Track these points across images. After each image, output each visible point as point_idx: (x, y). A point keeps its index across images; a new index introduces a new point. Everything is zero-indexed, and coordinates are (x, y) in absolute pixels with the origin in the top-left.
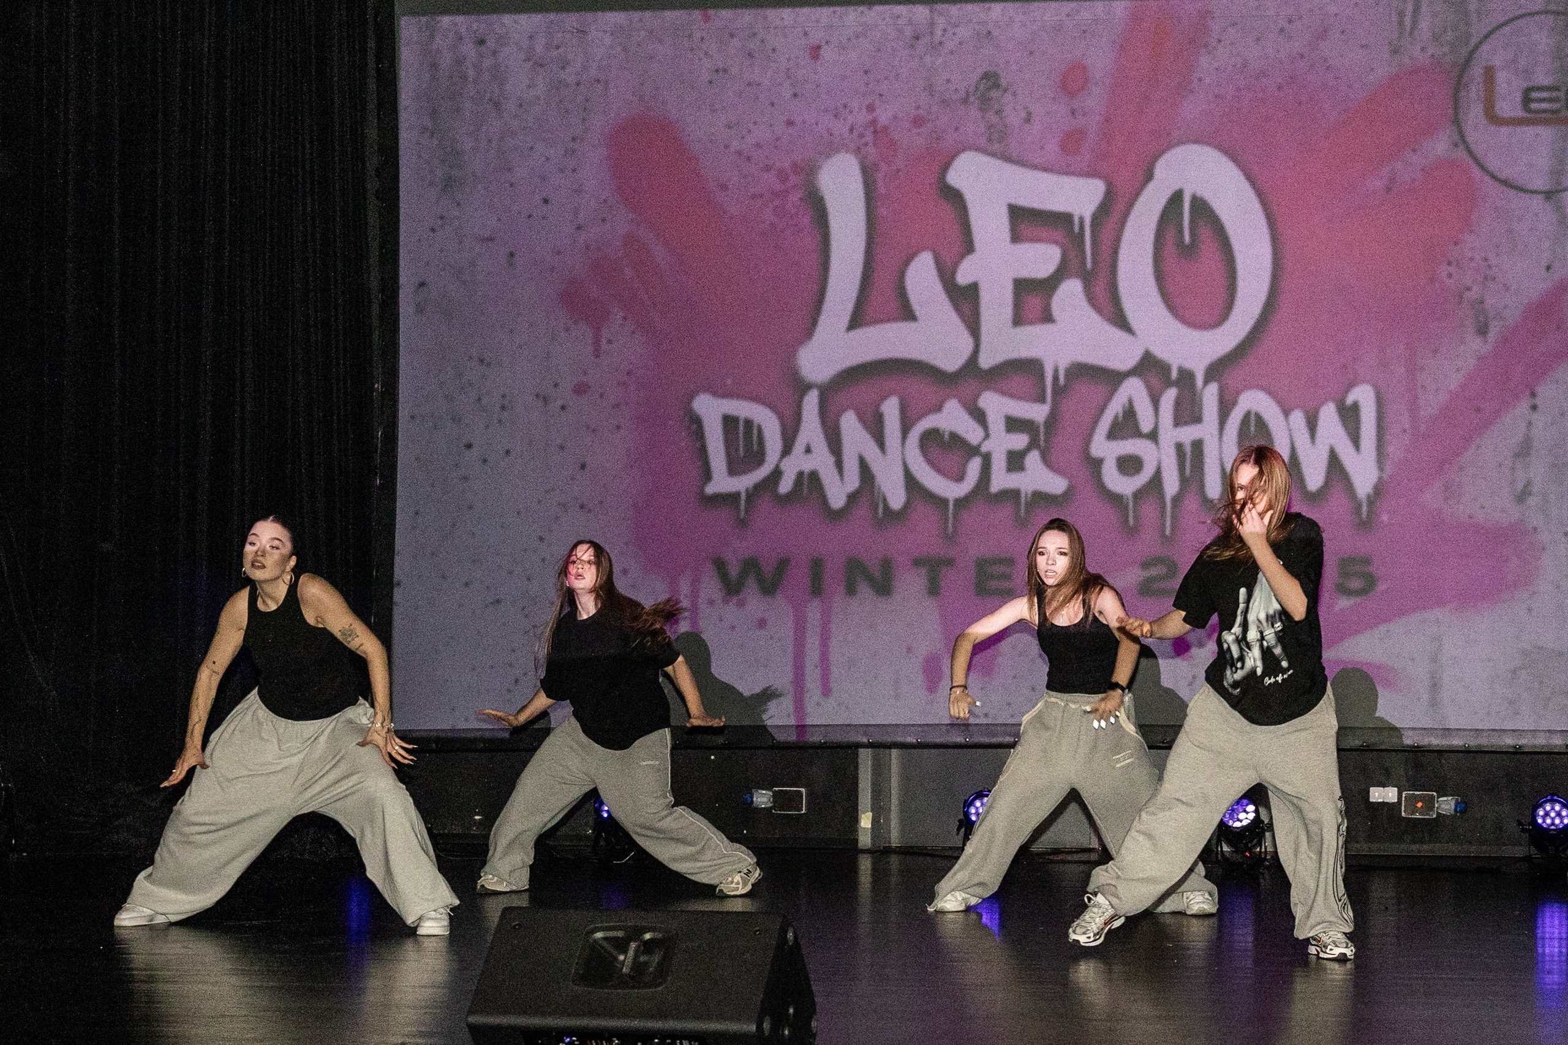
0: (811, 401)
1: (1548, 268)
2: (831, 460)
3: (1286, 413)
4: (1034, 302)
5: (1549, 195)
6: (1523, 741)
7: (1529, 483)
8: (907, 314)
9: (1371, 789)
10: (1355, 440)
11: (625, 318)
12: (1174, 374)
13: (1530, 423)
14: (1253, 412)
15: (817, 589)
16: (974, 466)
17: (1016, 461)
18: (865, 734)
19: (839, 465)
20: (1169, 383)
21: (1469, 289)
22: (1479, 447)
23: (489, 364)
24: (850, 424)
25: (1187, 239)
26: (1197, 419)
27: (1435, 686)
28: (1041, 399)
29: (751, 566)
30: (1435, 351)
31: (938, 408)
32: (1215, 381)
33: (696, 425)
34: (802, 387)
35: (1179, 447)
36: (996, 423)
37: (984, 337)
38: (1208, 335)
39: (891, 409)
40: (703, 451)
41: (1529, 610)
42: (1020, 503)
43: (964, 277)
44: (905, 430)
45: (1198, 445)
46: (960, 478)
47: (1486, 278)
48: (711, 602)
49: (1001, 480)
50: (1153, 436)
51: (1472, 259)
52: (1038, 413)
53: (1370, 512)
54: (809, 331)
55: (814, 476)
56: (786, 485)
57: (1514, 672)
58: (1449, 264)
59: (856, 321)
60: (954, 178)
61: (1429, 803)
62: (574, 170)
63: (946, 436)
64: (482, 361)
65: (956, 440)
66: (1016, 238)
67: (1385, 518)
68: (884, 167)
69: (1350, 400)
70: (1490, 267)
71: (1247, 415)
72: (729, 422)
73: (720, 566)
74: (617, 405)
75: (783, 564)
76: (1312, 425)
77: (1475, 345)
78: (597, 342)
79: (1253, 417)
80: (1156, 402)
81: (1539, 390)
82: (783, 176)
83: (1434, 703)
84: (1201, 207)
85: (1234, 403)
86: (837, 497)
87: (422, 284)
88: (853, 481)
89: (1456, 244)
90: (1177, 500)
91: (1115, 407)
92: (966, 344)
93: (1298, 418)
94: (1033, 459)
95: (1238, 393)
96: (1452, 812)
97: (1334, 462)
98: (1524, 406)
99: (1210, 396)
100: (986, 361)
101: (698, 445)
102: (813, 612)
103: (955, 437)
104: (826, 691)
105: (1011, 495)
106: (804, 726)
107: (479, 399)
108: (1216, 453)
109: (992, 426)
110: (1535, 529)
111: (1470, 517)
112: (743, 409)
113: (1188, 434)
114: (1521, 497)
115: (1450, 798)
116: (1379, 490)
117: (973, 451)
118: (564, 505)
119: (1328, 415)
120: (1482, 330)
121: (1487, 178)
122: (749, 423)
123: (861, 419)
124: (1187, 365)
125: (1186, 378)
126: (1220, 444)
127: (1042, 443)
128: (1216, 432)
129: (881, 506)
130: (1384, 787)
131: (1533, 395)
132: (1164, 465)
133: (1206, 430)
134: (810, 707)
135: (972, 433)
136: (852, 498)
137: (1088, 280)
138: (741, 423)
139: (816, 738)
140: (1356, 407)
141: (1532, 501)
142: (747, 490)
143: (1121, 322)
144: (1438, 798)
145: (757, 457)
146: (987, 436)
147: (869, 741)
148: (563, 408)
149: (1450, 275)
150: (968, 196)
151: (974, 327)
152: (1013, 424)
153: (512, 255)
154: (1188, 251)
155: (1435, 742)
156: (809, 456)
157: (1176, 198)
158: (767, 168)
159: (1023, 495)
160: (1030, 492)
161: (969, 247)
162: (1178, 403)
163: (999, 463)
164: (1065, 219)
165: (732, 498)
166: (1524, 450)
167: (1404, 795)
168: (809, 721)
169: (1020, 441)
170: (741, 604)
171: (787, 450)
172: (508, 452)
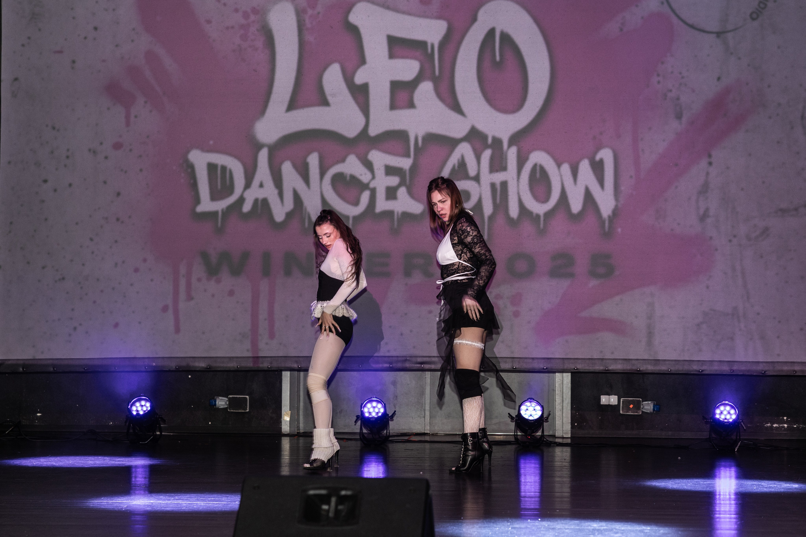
0: (263, 156)
1: (719, 79)
2: (276, 192)
3: (559, 165)
4: (402, 96)
5: (718, 34)
6: (704, 368)
7: (707, 210)
8: (325, 102)
9: (601, 396)
10: (601, 181)
11: (146, 102)
12: (490, 140)
13: (708, 174)
14: (538, 164)
15: (266, 272)
16: (365, 197)
17: (391, 193)
18: (297, 362)
19: (281, 195)
20: (487, 146)
21: (671, 91)
22: (676, 187)
23: (58, 130)
24: (287, 168)
25: (498, 58)
26: (504, 169)
27: (650, 334)
28: (408, 155)
29: (225, 256)
30: (650, 129)
31: (343, 160)
32: (516, 145)
33: (190, 169)
34: (259, 146)
35: (493, 185)
36: (380, 171)
37: (372, 117)
38: (510, 117)
39: (313, 160)
40: (194, 185)
41: (708, 287)
42: (394, 219)
43: (359, 79)
44: (322, 174)
45: (504, 184)
46: (356, 203)
47: (681, 84)
48: (199, 280)
49: (382, 205)
50: (477, 179)
51: (672, 72)
52: (405, 163)
53: (610, 227)
54: (263, 112)
55: (265, 202)
56: (247, 207)
57: (698, 325)
58: (658, 75)
59: (292, 105)
60: (353, 18)
61: (638, 406)
62: (114, 10)
63: (348, 178)
64: (54, 128)
65: (354, 181)
66: (392, 56)
67: (619, 230)
68: (310, 12)
69: (598, 158)
70: (683, 77)
71: (535, 165)
72: (212, 167)
73: (205, 256)
74: (140, 156)
75: (245, 256)
76: (575, 173)
77: (675, 126)
78: (128, 117)
79: (538, 168)
80: (478, 158)
81: (714, 153)
82: (246, 15)
83: (650, 343)
84: (506, 39)
85: (527, 159)
86: (279, 215)
87: (16, 79)
88: (289, 204)
89: (663, 63)
90: (491, 218)
91: (453, 160)
92: (360, 120)
93: (566, 168)
94: (402, 192)
95: (530, 152)
96: (652, 411)
97: (588, 196)
98: (703, 163)
99: (512, 154)
100: (373, 131)
101: (192, 181)
102: (264, 286)
103: (353, 177)
104: (272, 336)
105: (389, 214)
106: (258, 357)
107: (52, 152)
108: (515, 190)
109: (376, 171)
110: (711, 238)
111: (672, 230)
112: (220, 159)
113: (498, 177)
114: (703, 218)
115: (650, 402)
116: (616, 212)
117: (365, 187)
118: (107, 218)
119: (585, 167)
120: (679, 117)
121: (681, 23)
122: (224, 168)
123: (295, 166)
124: (498, 135)
125: (497, 142)
126: (518, 185)
127: (408, 181)
128: (515, 176)
129: (307, 221)
130: (609, 395)
131: (710, 156)
132: (483, 196)
133: (510, 175)
134: (262, 345)
135: (364, 176)
136: (289, 215)
137: (436, 81)
138: (219, 169)
139: (265, 365)
140: (601, 161)
141: (709, 221)
142: (222, 210)
143: (456, 107)
144: (642, 402)
145: (229, 189)
146: (373, 177)
147: (298, 367)
148: (106, 158)
149: (659, 82)
150: (363, 31)
151: (365, 109)
152: (390, 171)
153: (74, 62)
154: (498, 66)
155: (650, 368)
156: (262, 190)
157: (491, 33)
158: (236, 10)
159: (396, 214)
160: (400, 214)
161: (363, 61)
162: (492, 159)
163: (381, 195)
164: (421, 45)
165: (214, 214)
166: (704, 190)
167: (621, 401)
168: (261, 354)
169: (394, 181)
170: (218, 281)
171: (248, 186)
172: (70, 185)
